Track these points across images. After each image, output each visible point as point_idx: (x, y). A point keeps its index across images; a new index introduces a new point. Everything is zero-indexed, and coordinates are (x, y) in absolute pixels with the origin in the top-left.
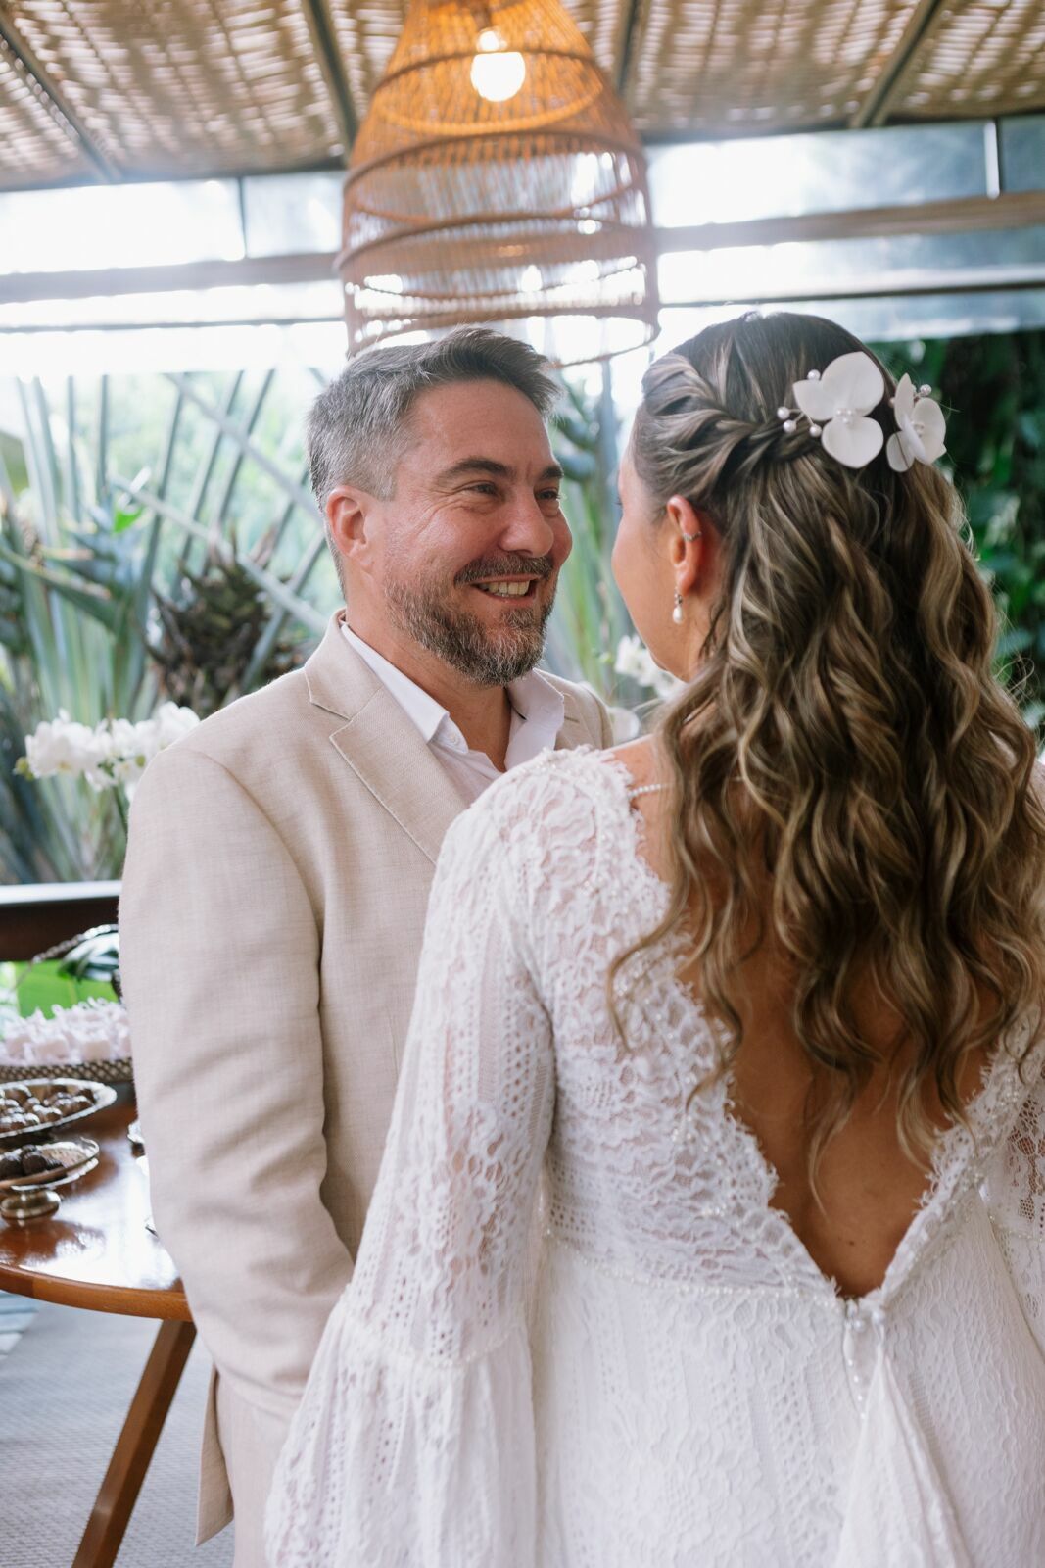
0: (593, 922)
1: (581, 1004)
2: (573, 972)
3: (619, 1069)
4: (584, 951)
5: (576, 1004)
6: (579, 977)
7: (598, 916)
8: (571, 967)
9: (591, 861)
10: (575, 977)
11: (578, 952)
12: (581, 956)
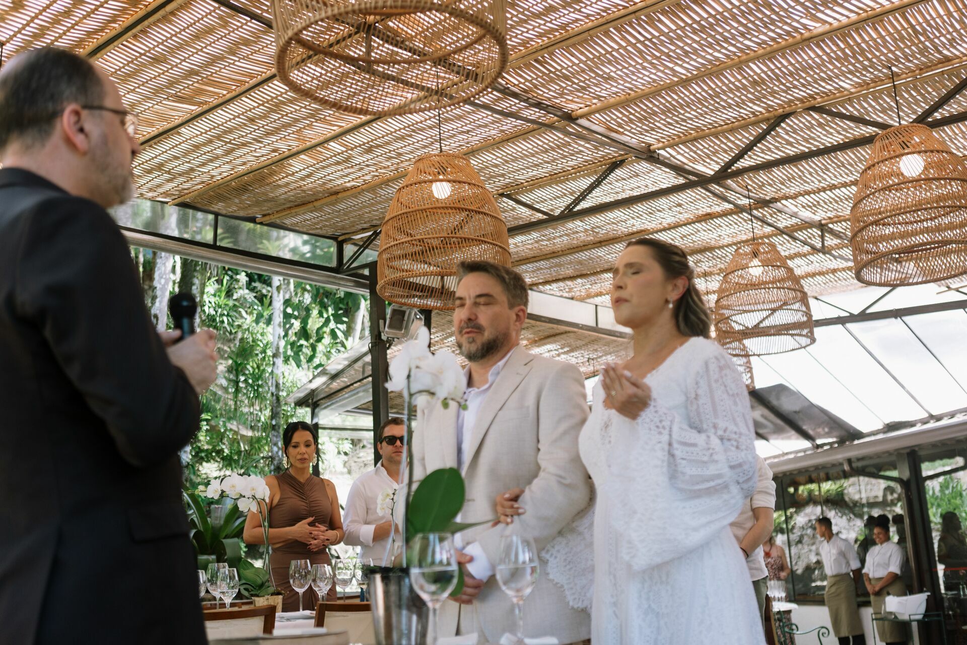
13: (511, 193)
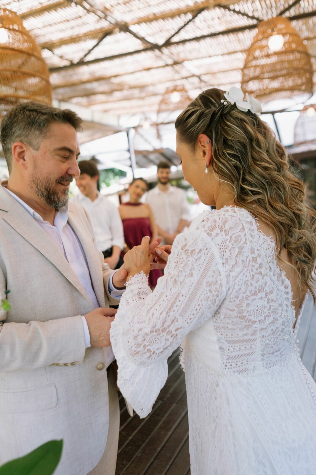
0: (251, 253)
1: (253, 280)
2: (248, 271)
3: (266, 299)
4: (251, 263)
5: (252, 281)
6: (251, 272)
7: (252, 252)
8: (248, 270)
9: (245, 235)
10: (250, 273)
11: (249, 264)
12: (250, 265)
13: (50, 46)
